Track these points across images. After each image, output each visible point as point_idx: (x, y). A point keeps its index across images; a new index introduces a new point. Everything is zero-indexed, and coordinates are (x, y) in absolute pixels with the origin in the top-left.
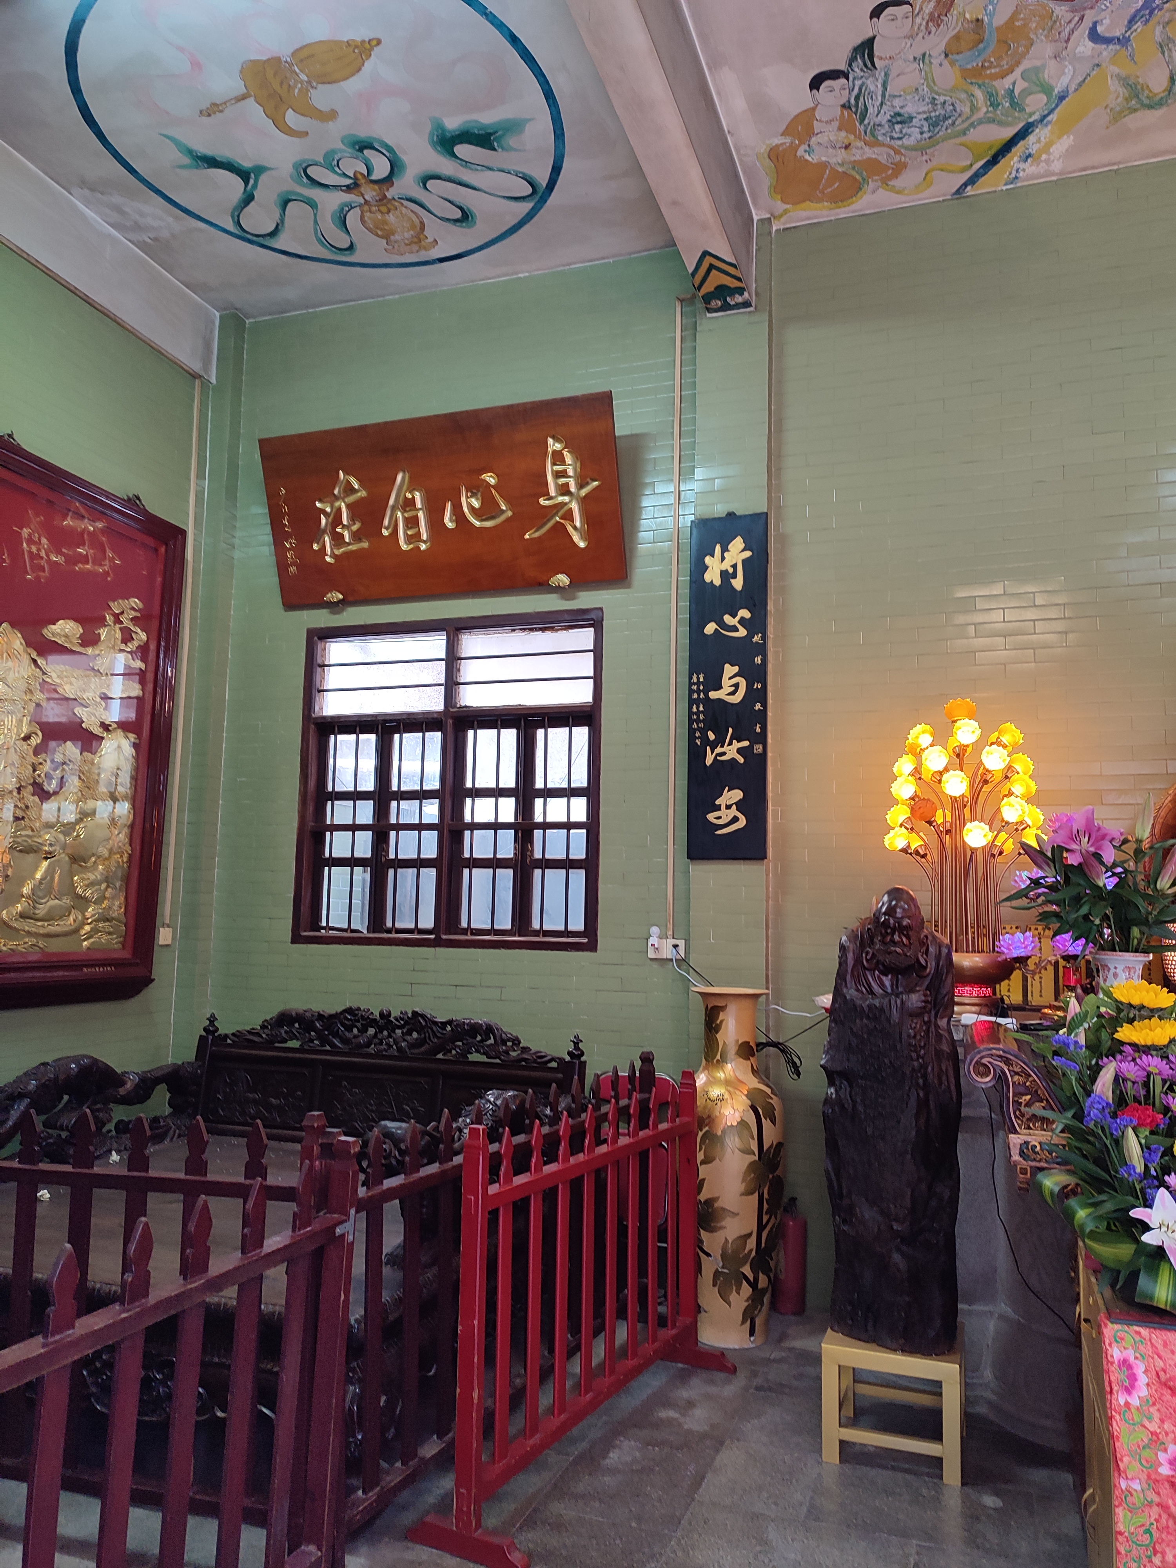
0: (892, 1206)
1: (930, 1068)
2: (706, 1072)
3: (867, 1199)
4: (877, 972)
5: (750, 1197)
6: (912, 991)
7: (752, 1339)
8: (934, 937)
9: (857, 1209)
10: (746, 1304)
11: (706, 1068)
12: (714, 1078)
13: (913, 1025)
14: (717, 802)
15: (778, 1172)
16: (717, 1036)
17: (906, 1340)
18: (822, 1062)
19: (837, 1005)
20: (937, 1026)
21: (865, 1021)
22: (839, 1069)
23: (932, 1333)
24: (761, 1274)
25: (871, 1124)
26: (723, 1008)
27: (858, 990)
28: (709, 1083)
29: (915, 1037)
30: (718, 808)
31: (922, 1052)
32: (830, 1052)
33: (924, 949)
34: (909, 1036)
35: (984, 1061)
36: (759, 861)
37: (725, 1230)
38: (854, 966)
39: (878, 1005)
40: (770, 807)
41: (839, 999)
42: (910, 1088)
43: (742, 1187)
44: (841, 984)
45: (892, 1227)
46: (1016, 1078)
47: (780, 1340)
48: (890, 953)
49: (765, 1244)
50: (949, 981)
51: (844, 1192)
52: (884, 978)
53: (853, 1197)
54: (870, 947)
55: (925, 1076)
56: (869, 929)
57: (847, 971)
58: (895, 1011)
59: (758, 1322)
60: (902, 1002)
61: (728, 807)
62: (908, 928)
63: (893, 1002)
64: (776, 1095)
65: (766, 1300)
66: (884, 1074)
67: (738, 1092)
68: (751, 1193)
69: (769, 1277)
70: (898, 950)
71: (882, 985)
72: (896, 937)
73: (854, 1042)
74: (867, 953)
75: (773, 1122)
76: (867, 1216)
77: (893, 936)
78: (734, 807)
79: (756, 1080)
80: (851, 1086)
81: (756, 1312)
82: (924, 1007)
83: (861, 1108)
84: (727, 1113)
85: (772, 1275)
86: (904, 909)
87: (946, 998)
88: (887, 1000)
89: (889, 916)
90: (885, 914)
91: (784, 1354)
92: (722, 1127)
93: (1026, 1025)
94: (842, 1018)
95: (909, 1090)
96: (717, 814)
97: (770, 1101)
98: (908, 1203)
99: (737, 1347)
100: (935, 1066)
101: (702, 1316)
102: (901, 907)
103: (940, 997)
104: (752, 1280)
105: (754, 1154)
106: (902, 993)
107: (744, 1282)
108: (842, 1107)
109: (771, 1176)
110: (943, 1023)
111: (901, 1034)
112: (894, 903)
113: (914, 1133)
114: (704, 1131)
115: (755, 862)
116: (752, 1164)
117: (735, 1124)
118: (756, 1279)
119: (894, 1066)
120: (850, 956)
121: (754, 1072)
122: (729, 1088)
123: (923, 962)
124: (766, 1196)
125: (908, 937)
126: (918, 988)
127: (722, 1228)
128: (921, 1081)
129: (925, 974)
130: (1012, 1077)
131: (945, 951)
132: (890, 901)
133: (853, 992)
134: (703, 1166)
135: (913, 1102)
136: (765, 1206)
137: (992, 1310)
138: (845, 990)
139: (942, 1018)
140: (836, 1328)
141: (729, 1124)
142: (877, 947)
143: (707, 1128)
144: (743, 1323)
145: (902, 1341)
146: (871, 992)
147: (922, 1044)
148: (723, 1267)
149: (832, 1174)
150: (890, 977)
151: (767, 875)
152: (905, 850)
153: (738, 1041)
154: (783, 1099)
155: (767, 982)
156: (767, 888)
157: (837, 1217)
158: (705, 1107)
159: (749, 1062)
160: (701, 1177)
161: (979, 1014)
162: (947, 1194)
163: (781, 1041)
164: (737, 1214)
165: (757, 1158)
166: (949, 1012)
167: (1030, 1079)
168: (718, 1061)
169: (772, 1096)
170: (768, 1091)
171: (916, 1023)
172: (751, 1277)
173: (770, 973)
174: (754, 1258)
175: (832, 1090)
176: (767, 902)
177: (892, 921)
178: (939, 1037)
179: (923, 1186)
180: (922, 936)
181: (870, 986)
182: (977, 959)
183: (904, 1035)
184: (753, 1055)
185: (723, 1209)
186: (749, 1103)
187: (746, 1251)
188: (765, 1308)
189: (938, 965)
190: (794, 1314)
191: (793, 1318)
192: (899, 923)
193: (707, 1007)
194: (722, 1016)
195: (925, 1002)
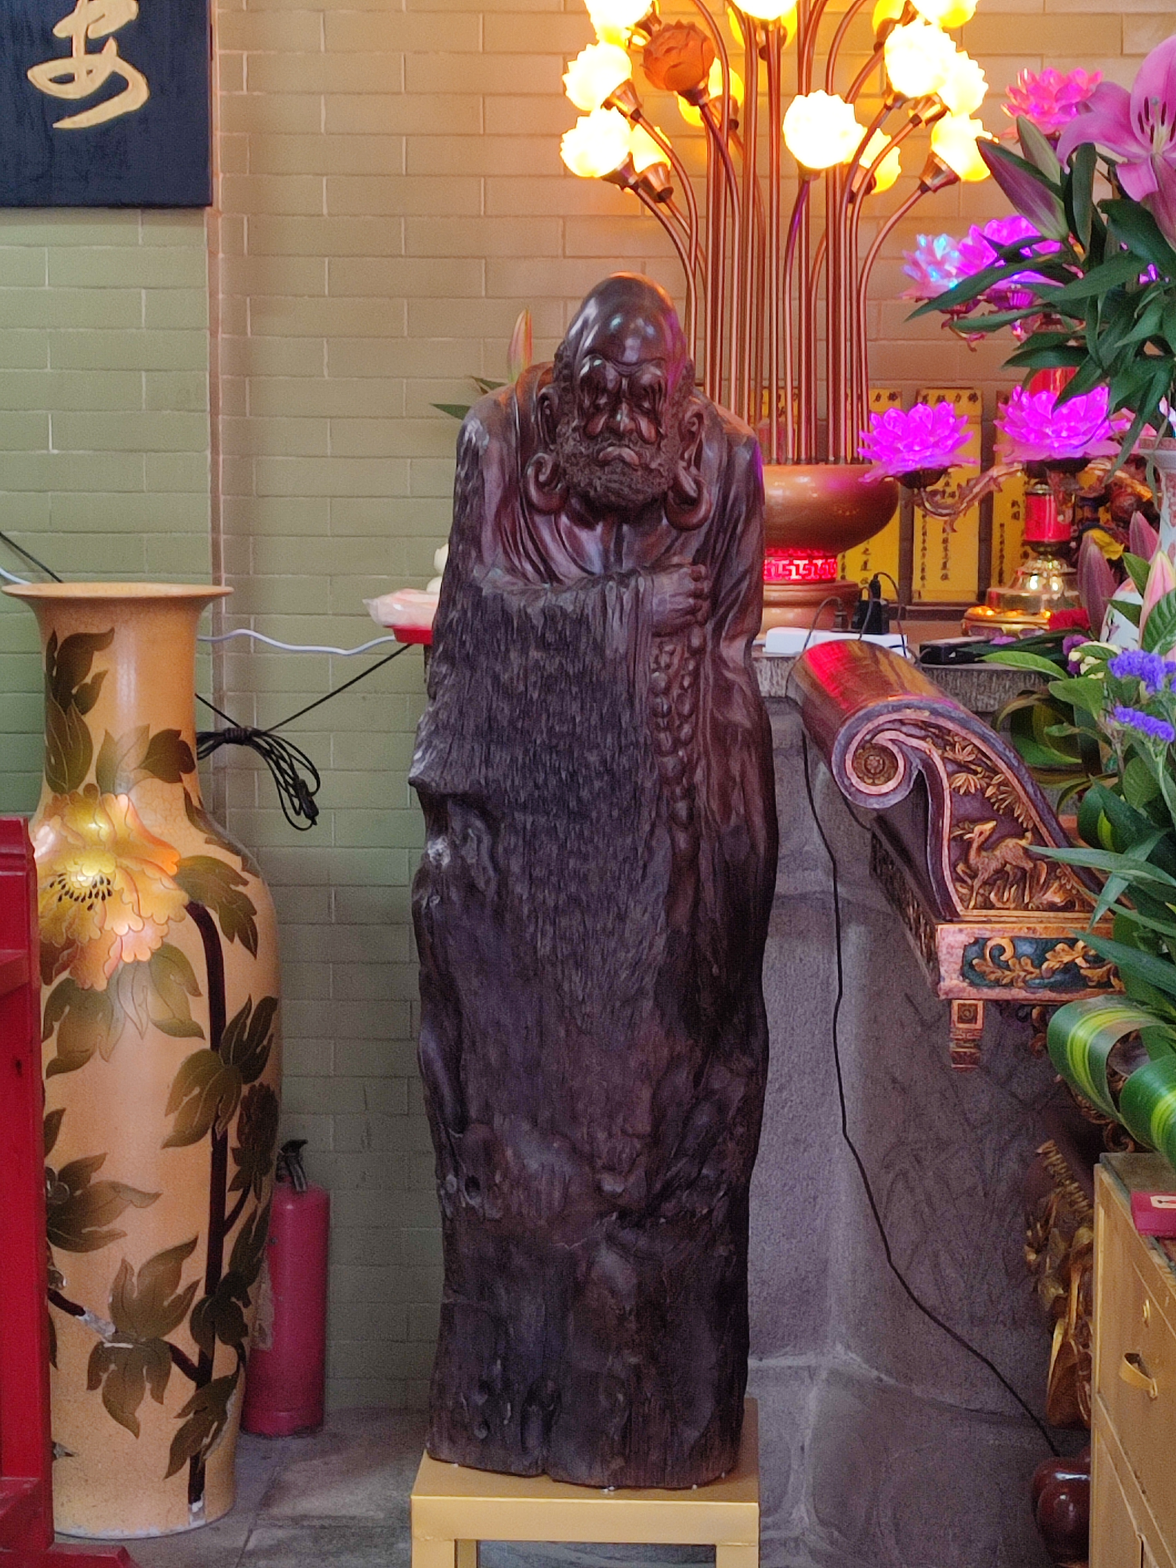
0: (601, 1136)
1: (699, 775)
2: (57, 820)
3: (535, 1123)
4: (564, 520)
5: (191, 1148)
6: (659, 566)
7: (196, 1506)
8: (716, 419)
9: (509, 1153)
10: (181, 1423)
11: (54, 811)
12: (78, 835)
13: (664, 660)
14: (61, 30)
15: (265, 1078)
16: (88, 719)
17: (627, 1460)
18: (414, 772)
19: (454, 615)
20: (719, 662)
21: (535, 654)
22: (463, 786)
23: (692, 1435)
24: (218, 1343)
25: (549, 929)
26: (101, 641)
27: (512, 570)
28: (63, 850)
29: (667, 691)
30: (64, 49)
31: (686, 729)
32: (436, 742)
33: (693, 449)
34: (653, 691)
35: (883, 739)
36: (190, 212)
37: (121, 1241)
38: (504, 502)
39: (570, 608)
40: (218, 51)
41: (459, 596)
42: (653, 826)
43: (167, 1126)
44: (466, 555)
45: (599, 1188)
46: (961, 779)
47: (267, 1501)
48: (605, 463)
49: (231, 1264)
50: (752, 539)
51: (473, 1113)
52: (584, 535)
53: (497, 1120)
54: (546, 450)
55: (690, 793)
56: (544, 398)
57: (481, 518)
58: (616, 624)
59: (212, 1462)
60: (638, 599)
61: (94, 47)
62: (655, 391)
63: (611, 598)
64: (256, 874)
65: (232, 1405)
66: (585, 794)
67: (151, 872)
68: (194, 1138)
69: (239, 1347)
70: (628, 454)
71: (577, 555)
72: (623, 419)
73: (504, 710)
74: (539, 465)
75: (250, 943)
76: (533, 1165)
77: (613, 413)
78: (112, 46)
79: (202, 836)
80: (493, 829)
81: (206, 1441)
82: (692, 611)
83: (520, 889)
84: (122, 929)
85: (245, 1341)
86: (645, 341)
87: (745, 585)
88: (594, 594)
89: (606, 357)
90: (592, 352)
91: (280, 1534)
92: (108, 968)
93: (936, 649)
94: (469, 648)
95: (652, 832)
96: (58, 67)
97: (241, 888)
98: (643, 1125)
99: (155, 1531)
100: (714, 764)
101: (61, 1468)
102: (637, 333)
103: (728, 582)
104: (195, 1360)
105: (202, 1036)
106: (632, 572)
107: (175, 1369)
108: (471, 888)
109: (245, 1089)
110: (733, 651)
111: (632, 684)
112: (616, 321)
113: (661, 942)
114: (56, 982)
115: (176, 214)
116: (194, 1061)
117: (145, 956)
118: (206, 1360)
119: (610, 771)
120: (492, 476)
121: (194, 813)
122: (126, 862)
123: (689, 487)
124: (233, 1142)
125: (654, 417)
126: (676, 560)
127: (113, 1236)
128: (682, 808)
129: (695, 520)
130: (949, 775)
131: (743, 456)
132: (605, 319)
133: (499, 575)
134: (57, 1078)
135: (660, 864)
136: (232, 1169)
137: (813, 1363)
138: (477, 572)
139: (732, 638)
140: (445, 1450)
141: (128, 958)
142: (569, 447)
143: (65, 975)
144: (173, 1469)
145: (617, 1463)
146: (550, 575)
147: (686, 709)
148: (116, 1337)
149: (438, 1066)
150: (599, 528)
151: (213, 254)
152: (619, 178)
153: (147, 728)
154: (273, 884)
155: (216, 566)
156: (213, 295)
157: (451, 1177)
158: (57, 919)
159: (178, 789)
160: (49, 1108)
161: (814, 626)
162: (737, 1092)
163: (263, 728)
164: (157, 1196)
165: (207, 1045)
166: (749, 623)
167: (997, 779)
168: (90, 788)
169: (246, 875)
170: (235, 862)
171: (672, 654)
172: (192, 1351)
173: (223, 537)
174: (202, 1302)
175: (440, 845)
176: (214, 334)
177: (611, 373)
178: (724, 690)
179: (682, 1077)
180: (688, 415)
181: (545, 558)
182: (804, 480)
183: (641, 688)
184: (189, 768)
185: (115, 1187)
186: (184, 898)
187: (180, 1290)
188: (230, 1426)
189: (725, 497)
190: (296, 1433)
191: (296, 1444)
192: (630, 377)
193: (53, 639)
194: (98, 663)
195: (696, 595)
